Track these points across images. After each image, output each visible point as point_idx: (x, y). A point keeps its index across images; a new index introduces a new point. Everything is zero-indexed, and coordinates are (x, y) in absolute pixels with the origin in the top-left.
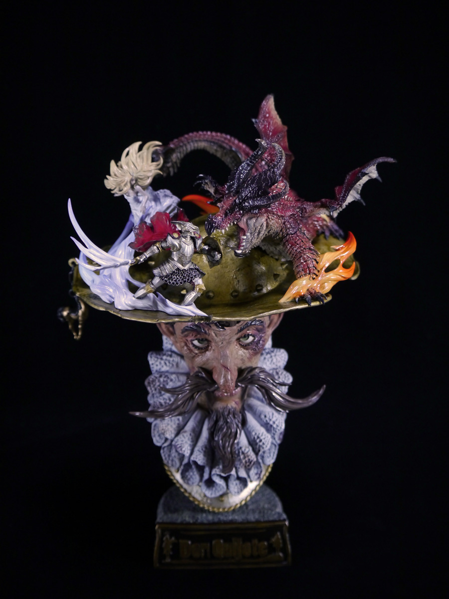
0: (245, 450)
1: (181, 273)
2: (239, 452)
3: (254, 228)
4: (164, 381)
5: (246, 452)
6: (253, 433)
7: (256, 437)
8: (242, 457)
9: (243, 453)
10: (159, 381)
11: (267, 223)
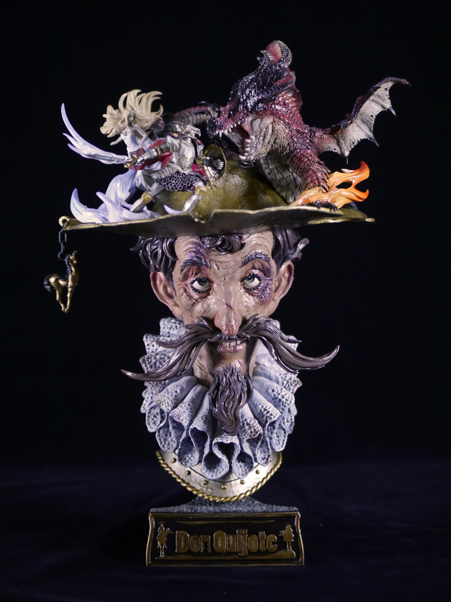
0: (251, 421)
1: (181, 178)
2: (244, 424)
3: (259, 130)
4: (161, 358)
5: (251, 423)
6: (260, 407)
7: (263, 409)
8: (247, 428)
9: (248, 424)
10: (155, 358)
11: (273, 127)
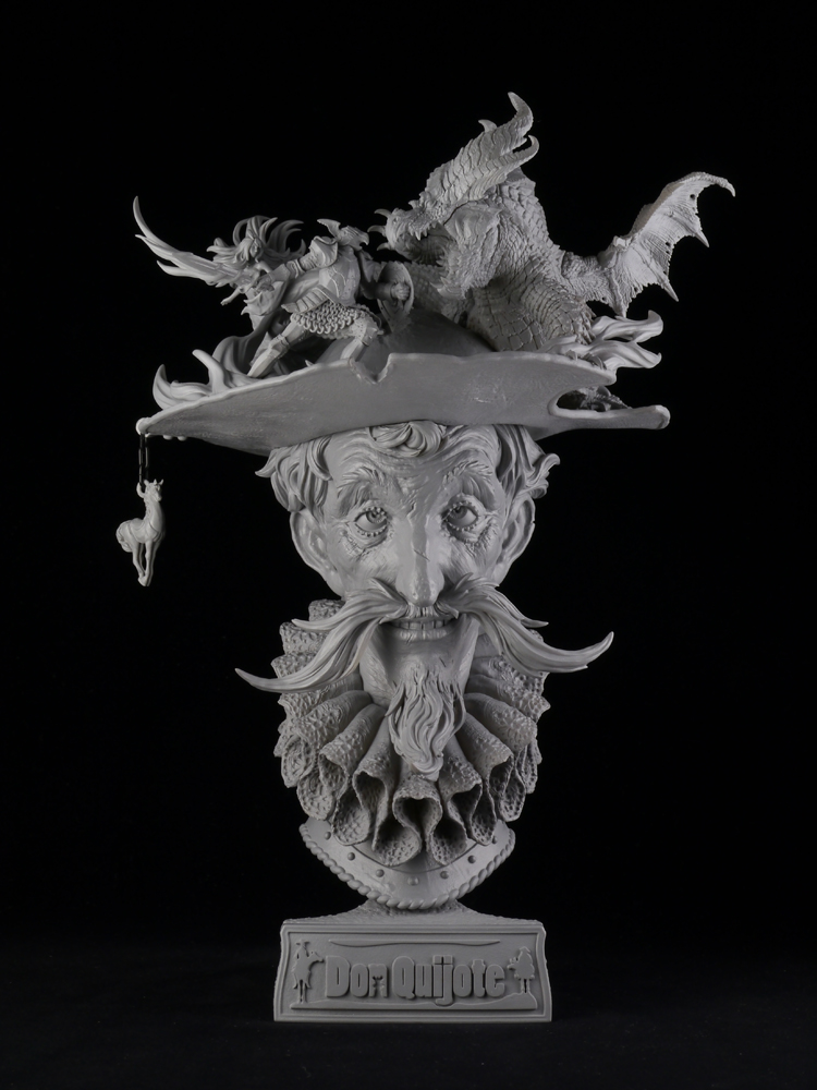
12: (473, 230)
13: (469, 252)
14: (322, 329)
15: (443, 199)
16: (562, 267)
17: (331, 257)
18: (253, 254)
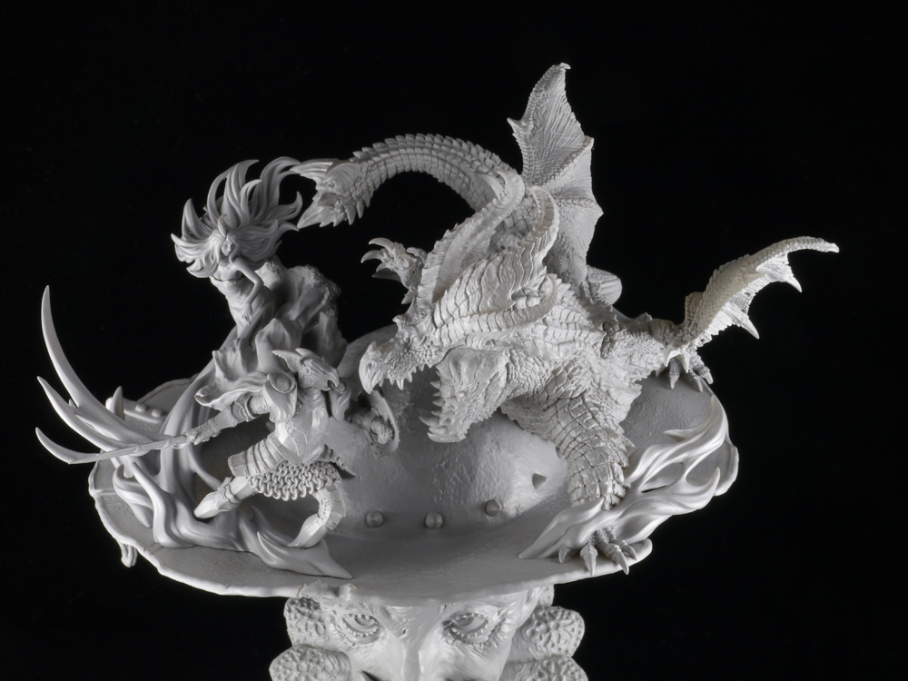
12: (473, 377)
13: (468, 400)
14: (279, 494)
15: (434, 336)
16: (602, 350)
17: (287, 411)
18: (226, 253)
